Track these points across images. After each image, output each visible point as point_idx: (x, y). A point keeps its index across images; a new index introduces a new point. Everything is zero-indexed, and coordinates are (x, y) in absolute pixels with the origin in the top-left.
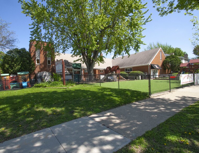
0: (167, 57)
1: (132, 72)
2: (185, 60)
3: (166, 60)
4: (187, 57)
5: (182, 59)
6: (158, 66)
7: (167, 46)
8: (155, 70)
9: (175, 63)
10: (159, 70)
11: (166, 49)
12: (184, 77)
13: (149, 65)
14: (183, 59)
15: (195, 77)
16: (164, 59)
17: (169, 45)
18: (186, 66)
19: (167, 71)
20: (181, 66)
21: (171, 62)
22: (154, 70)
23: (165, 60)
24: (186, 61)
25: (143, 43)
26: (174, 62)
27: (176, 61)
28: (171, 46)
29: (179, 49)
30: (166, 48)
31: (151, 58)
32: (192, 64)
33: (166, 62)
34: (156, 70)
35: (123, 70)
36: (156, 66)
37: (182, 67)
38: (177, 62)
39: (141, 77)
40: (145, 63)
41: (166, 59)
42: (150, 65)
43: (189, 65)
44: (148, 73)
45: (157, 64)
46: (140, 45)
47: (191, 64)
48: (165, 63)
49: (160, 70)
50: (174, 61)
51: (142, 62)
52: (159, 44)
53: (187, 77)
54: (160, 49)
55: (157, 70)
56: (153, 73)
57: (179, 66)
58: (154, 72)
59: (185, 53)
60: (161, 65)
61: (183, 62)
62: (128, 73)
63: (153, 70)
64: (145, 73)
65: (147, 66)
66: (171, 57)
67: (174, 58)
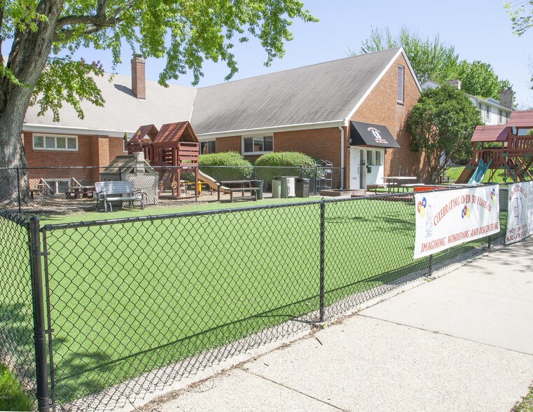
0: (428, 94)
1: (267, 155)
2: (500, 113)
3: (420, 105)
4: (511, 102)
5: (488, 109)
6: (384, 131)
7: (438, 48)
8: (370, 149)
9: (454, 124)
10: (390, 151)
11: (432, 63)
12: (445, 211)
13: (344, 128)
14: (495, 107)
15: (511, 204)
16: (412, 101)
17: (447, 47)
18: (494, 137)
19: (422, 159)
20: (476, 137)
21: (438, 115)
22: (365, 149)
23: (416, 109)
24: (504, 119)
25: (303, 10)
26: (450, 118)
27: (462, 114)
28: (452, 50)
29: (486, 67)
30: (433, 58)
31: (355, 95)
32: (522, 133)
33: (421, 114)
34: (374, 150)
35: (230, 144)
36: (376, 134)
37: (483, 142)
38: (465, 120)
39: (299, 183)
40: (328, 115)
41: (420, 101)
42: (347, 124)
43: (508, 133)
44: (337, 164)
45: (382, 124)
46: (289, 20)
47: (515, 132)
48: (416, 123)
49: (394, 153)
50: (451, 114)
51: (317, 112)
52: (407, 38)
53: (462, 206)
54: (399, 53)
55: (382, 151)
56: (362, 164)
57: (471, 135)
58: (365, 158)
59: (505, 83)
60: (397, 129)
61: (492, 120)
62: (252, 159)
63: (362, 151)
64: (324, 165)
65: (335, 131)
66: (441, 96)
67: (454, 102)
